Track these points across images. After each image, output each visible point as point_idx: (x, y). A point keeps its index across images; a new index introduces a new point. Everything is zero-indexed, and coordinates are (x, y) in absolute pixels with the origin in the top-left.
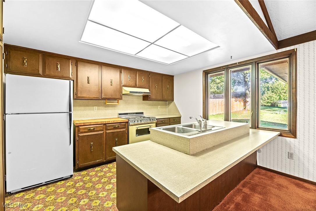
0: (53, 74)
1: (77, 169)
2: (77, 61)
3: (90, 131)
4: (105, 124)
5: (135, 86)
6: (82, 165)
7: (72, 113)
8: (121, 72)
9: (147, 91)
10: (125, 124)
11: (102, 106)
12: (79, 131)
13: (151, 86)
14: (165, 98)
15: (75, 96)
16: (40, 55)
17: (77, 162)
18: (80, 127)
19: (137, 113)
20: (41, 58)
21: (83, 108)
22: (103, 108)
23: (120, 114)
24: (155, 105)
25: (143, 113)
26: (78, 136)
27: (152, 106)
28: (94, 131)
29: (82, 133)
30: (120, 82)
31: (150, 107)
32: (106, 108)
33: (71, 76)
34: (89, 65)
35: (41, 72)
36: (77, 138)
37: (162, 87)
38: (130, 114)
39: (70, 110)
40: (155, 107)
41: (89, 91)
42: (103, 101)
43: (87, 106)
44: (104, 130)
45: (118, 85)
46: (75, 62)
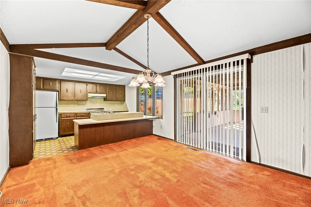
0: (48, 88)
1: (60, 135)
2: (61, 81)
3: (67, 117)
4: (76, 114)
5: (96, 93)
6: (62, 133)
7: (58, 107)
8: (87, 85)
9: (105, 95)
10: (88, 114)
11: (76, 104)
12: (61, 116)
13: (107, 92)
14: (119, 99)
15: (59, 99)
16: (42, 79)
17: (60, 132)
18: (62, 115)
19: (99, 109)
20: (42, 81)
21: (64, 105)
22: (77, 105)
23: (87, 109)
24: (113, 104)
25: (103, 109)
26: (61, 119)
27: (111, 104)
28: (69, 117)
29: (63, 118)
30: (87, 91)
31: (109, 105)
32: (79, 106)
33: (57, 89)
34: (68, 82)
35: (42, 88)
36: (60, 120)
37: (116, 93)
38: (94, 109)
39: (57, 106)
40: (113, 105)
41: (68, 96)
42: (76, 101)
43: (67, 104)
44: (75, 117)
45: (85, 92)
46: (59, 81)
